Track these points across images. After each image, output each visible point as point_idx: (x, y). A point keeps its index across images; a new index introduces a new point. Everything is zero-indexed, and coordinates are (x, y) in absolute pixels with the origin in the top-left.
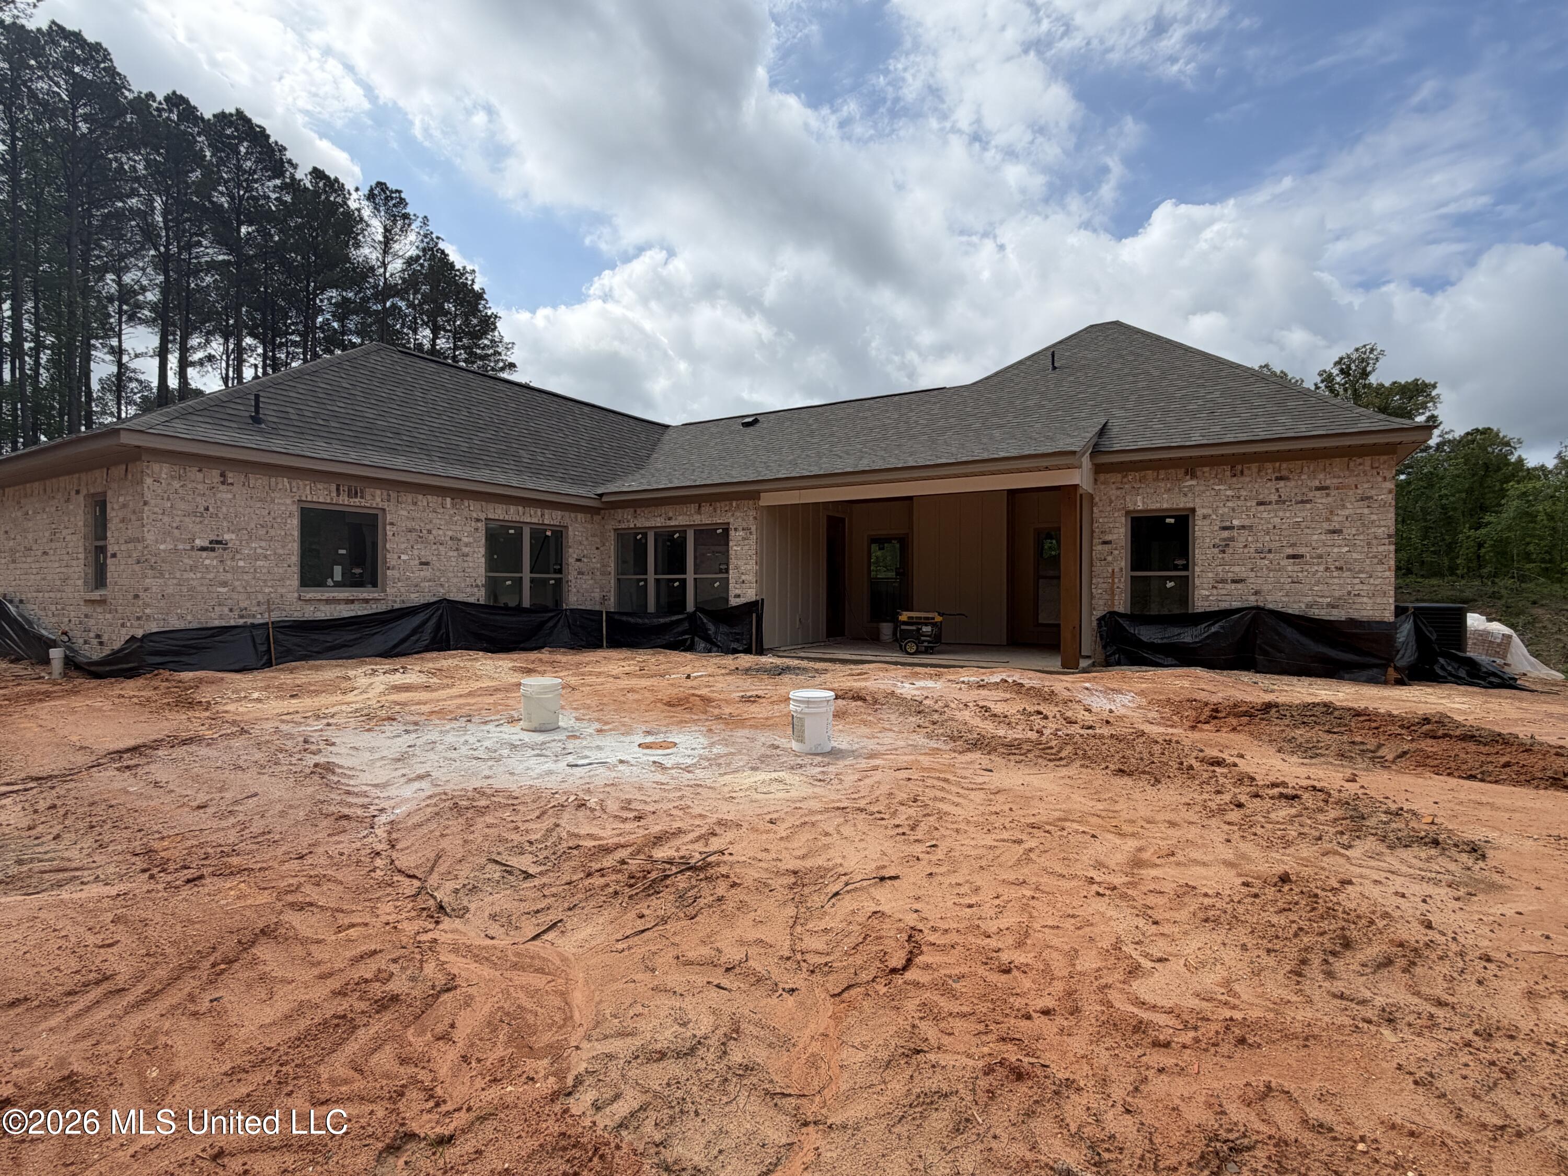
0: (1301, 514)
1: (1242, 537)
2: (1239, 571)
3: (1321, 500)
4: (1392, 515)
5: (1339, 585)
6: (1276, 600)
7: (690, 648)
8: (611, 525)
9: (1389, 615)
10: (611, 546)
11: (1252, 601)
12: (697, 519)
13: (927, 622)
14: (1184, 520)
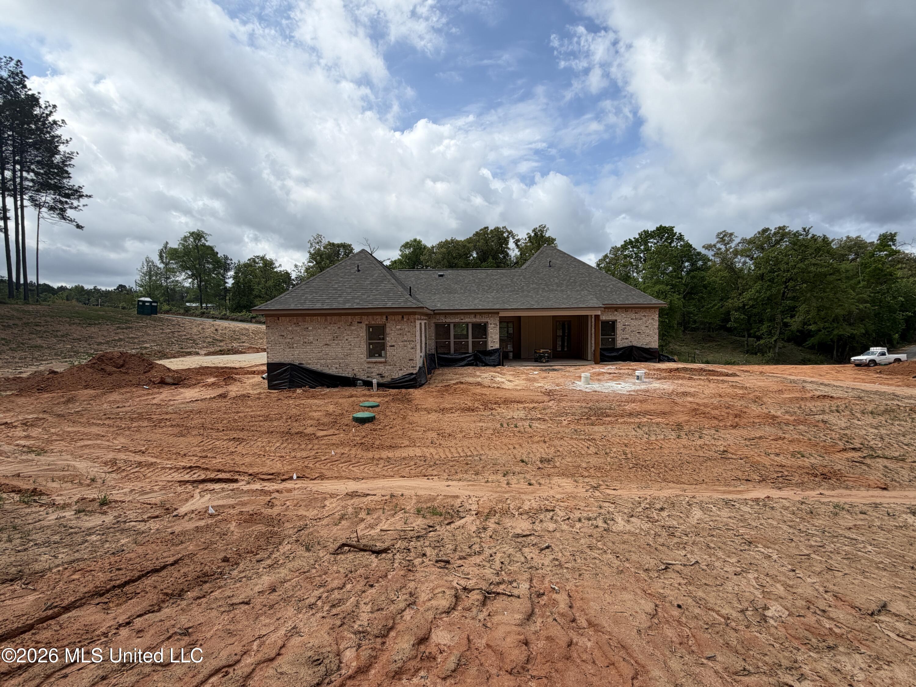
0: (640, 322)
1: (628, 327)
2: (627, 336)
3: (644, 319)
4: (658, 323)
5: (648, 339)
6: (635, 344)
7: (477, 365)
8: (434, 321)
9: (657, 347)
10: (433, 328)
11: (630, 344)
12: (474, 320)
13: (547, 352)
14: (614, 322)
